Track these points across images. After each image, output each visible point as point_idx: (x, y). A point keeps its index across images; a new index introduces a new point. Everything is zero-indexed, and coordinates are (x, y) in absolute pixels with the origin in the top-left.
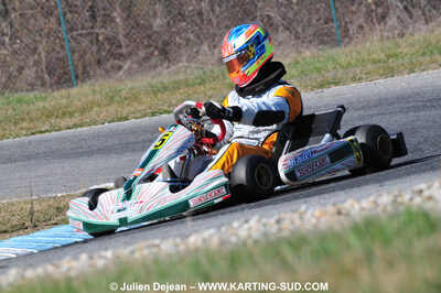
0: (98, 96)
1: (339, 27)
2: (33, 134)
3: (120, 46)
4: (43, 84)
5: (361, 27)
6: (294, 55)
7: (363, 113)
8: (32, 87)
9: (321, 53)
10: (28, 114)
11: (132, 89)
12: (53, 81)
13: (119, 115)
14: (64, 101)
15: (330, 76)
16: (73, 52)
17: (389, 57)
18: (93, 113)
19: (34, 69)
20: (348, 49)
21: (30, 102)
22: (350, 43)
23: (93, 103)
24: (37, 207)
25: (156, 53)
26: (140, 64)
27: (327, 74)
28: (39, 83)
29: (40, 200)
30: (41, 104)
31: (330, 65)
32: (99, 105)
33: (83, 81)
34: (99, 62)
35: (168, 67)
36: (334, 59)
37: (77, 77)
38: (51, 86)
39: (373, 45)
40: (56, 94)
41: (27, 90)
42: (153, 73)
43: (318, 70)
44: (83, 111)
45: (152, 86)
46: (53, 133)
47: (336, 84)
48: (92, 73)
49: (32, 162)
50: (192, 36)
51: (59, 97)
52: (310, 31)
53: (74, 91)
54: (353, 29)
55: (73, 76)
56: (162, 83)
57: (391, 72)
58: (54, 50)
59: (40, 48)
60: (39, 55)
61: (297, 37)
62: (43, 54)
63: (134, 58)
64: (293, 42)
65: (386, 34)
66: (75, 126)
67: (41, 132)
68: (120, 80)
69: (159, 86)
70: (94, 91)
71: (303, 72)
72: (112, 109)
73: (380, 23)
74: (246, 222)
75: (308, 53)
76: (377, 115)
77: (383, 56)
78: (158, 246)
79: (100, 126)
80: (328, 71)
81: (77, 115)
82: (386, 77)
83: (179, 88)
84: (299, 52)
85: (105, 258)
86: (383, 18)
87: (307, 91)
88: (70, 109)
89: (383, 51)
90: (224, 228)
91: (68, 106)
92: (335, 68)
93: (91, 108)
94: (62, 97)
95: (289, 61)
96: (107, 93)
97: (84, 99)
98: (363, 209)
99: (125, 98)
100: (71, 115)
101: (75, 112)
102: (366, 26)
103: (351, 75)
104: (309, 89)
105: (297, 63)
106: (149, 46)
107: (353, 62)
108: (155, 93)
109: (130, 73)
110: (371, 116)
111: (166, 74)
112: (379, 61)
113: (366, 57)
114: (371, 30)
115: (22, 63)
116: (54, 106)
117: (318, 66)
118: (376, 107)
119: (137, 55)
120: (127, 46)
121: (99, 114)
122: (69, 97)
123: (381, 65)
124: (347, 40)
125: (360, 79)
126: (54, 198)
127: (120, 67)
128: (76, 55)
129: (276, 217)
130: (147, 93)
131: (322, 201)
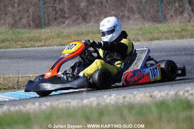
0: (53, 34)
1: (162, 15)
2: (23, 47)
3: (65, 13)
4: (30, 26)
5: (172, 16)
6: (141, 25)
7: (168, 53)
8: (25, 27)
9: (153, 25)
10: (21, 38)
11: (68, 32)
12: (35, 24)
13: (61, 43)
14: (38, 35)
15: (156, 36)
16: (44, 13)
17: (182, 30)
18: (50, 41)
19: (26, 19)
20: (166, 24)
21: (23, 33)
22: (166, 22)
23: (50, 37)
24: (21, 80)
25: (80, 18)
26: (73, 22)
27: (154, 35)
28: (28, 25)
29: (23, 77)
30: (27, 35)
31: (156, 31)
32: (53, 38)
33: (48, 26)
34: (55, 19)
35: (85, 25)
36: (158, 29)
37: (45, 24)
38: (33, 27)
39: (176, 24)
40: (35, 31)
41: (22, 28)
42: (78, 26)
43: (151, 33)
44: (46, 40)
45: (77, 32)
46: (32, 48)
47: (158, 40)
48: (51, 23)
49: (21, 60)
50: (97, 12)
51: (36, 33)
52: (149, 15)
53: (43, 30)
54: (168, 16)
55: (43, 24)
56: (82, 31)
57: (182, 37)
58: (36, 12)
59: (30, 10)
60: (29, 13)
61: (143, 17)
62: (31, 13)
64: (141, 20)
65: (182, 20)
66: (42, 46)
67: (26, 47)
68: (64, 28)
69: (80, 32)
70: (51, 32)
71: (144, 33)
72: (59, 40)
73: (180, 15)
74: (110, 96)
75: (147, 25)
76: (174, 55)
77: (180, 30)
78: (70, 103)
79: (52, 47)
80: (155, 33)
81: (42, 41)
82: (180, 39)
83: (88, 34)
84: (143, 24)
85: (46, 105)
86: (182, 13)
87: (144, 41)
88: (40, 39)
89: (180, 27)
90: (99, 98)
91: (39, 37)
92: (158, 33)
93: (50, 39)
94: (37, 33)
95: (138, 27)
96: (57, 34)
97: (46, 35)
98: (161, 96)
99: (65, 36)
100: (40, 41)
101: (42, 40)
102: (174, 16)
103: (165, 36)
104: (146, 40)
105: (142, 28)
106: (78, 14)
107: (166, 31)
108: (78, 35)
109: (68, 25)
110: (171, 55)
111: (84, 28)
112: (178, 32)
113: (172, 29)
114: (176, 18)
115: (21, 16)
116: (33, 36)
117: (151, 31)
118: (174, 51)
119: (72, 18)
120: (68, 13)
121: (52, 42)
122: (40, 33)
123: (178, 33)
124: (165, 21)
125: (168, 39)
126: (29, 77)
127: (64, 22)
128: (46, 15)
129: (123, 96)
130: (74, 35)
131: (145, 90)
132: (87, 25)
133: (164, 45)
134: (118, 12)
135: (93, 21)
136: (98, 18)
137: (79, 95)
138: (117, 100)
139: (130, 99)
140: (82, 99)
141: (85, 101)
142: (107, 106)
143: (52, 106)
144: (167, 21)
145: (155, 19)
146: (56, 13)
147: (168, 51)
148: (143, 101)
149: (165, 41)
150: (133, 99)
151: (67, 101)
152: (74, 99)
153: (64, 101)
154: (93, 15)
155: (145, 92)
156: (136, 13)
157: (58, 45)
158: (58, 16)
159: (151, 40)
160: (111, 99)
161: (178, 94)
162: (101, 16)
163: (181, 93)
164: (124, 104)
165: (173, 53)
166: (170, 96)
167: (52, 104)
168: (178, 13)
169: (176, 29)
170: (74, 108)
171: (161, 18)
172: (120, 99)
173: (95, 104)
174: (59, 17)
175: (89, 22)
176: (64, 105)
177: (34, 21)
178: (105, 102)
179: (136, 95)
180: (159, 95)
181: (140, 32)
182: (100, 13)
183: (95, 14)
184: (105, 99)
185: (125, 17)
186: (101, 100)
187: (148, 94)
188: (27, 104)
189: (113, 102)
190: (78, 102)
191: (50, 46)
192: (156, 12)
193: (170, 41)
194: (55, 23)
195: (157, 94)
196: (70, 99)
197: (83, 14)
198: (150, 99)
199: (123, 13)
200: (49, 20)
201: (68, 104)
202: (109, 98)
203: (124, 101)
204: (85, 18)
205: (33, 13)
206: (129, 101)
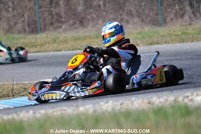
0: (49, 39)
1: (162, 18)
3: (61, 17)
4: (25, 31)
5: (172, 19)
6: (140, 29)
7: (168, 58)
8: (20, 32)
9: (152, 29)
10: (16, 44)
11: (64, 37)
12: (31, 30)
13: (57, 49)
14: (33, 40)
15: (155, 40)
16: (40, 18)
17: (183, 34)
18: (46, 47)
19: (21, 24)
20: (166, 28)
21: (17, 39)
22: (166, 26)
23: (46, 42)
25: (78, 22)
26: (70, 27)
27: (153, 39)
28: (23, 31)
29: (17, 84)
30: (22, 40)
31: (156, 35)
32: (49, 43)
33: (43, 31)
34: (52, 24)
35: (82, 29)
36: (158, 33)
37: (41, 30)
38: (29, 33)
39: (176, 28)
40: (30, 37)
41: (18, 34)
43: (150, 37)
44: (41, 45)
45: (74, 37)
47: (158, 44)
48: (47, 28)
49: (16, 66)
50: (95, 16)
52: (149, 19)
53: (39, 36)
54: (168, 19)
55: (39, 29)
56: (79, 36)
57: (183, 41)
58: (31, 16)
59: (25, 15)
60: (25, 18)
61: (142, 21)
62: (26, 18)
63: (67, 24)
64: (140, 23)
65: (183, 23)
66: (37, 52)
68: (60, 33)
69: (77, 37)
70: (47, 37)
71: (143, 37)
72: (55, 45)
73: (180, 18)
74: (107, 103)
75: (147, 29)
76: (174, 60)
77: (180, 33)
78: (66, 110)
79: (48, 53)
80: (154, 37)
81: (38, 47)
82: (180, 43)
83: (86, 39)
84: (143, 28)
85: (41, 113)
86: (182, 16)
87: (144, 46)
88: (36, 44)
89: (181, 31)
90: (96, 105)
91: (35, 42)
92: (158, 37)
93: (45, 44)
94: (32, 38)
95: (137, 31)
96: (53, 38)
97: (42, 40)
98: (160, 102)
99: (61, 41)
100: (36, 46)
101: (38, 45)
102: (174, 19)
103: (165, 40)
104: (145, 45)
105: (141, 32)
106: (75, 19)
107: (166, 34)
108: (75, 40)
109: (65, 30)
110: (172, 60)
111: (81, 32)
112: (178, 35)
113: (172, 33)
114: (176, 21)
115: (16, 21)
116: (28, 42)
117: (150, 35)
118: (174, 56)
119: (69, 22)
120: (65, 18)
121: (48, 48)
122: (36, 38)
123: (179, 37)
124: (165, 24)
125: (168, 43)
126: (24, 84)
127: (61, 27)
128: (41, 20)
129: (120, 102)
130: (71, 40)
131: (144, 97)
132: (85, 30)
133: (163, 50)
134: (116, 16)
135: (90, 26)
136: (96, 22)
137: (76, 102)
138: (114, 107)
139: (128, 105)
140: (78, 107)
141: (81, 109)
142: (103, 113)
143: (47, 114)
144: (167, 24)
145: (155, 22)
146: (52, 18)
147: (168, 56)
148: (140, 108)
149: (165, 45)
150: (130, 106)
151: (62, 108)
152: (70, 107)
153: (59, 108)
154: (91, 18)
155: (143, 99)
156: (135, 16)
157: (54, 51)
158: (54, 20)
159: (151, 44)
160: (109, 106)
161: (177, 100)
162: (99, 20)
163: (180, 99)
164: (122, 111)
165: (173, 58)
166: (169, 102)
167: (47, 111)
168: (178, 16)
169: (176, 33)
170: (69, 115)
171: (161, 21)
172: (117, 106)
173: (91, 111)
174: (56, 22)
175: (86, 27)
176: (59, 113)
177: (29, 26)
178: (101, 109)
179: (133, 101)
180: (158, 101)
181: (139, 36)
182: (97, 16)
183: (93, 18)
184: (101, 106)
185: (124, 20)
186: (97, 107)
187: (146, 101)
188: (21, 111)
189: (110, 109)
190: (74, 110)
191: (46, 51)
192: (156, 15)
193: (170, 45)
194: (52, 28)
195: (156, 100)
196: (66, 106)
197: (80, 18)
198: (148, 105)
199: (122, 17)
200: (45, 25)
201: (64, 112)
202: (106, 105)
203: (121, 108)
204: (82, 22)
205: (29, 17)
206: (126, 108)
